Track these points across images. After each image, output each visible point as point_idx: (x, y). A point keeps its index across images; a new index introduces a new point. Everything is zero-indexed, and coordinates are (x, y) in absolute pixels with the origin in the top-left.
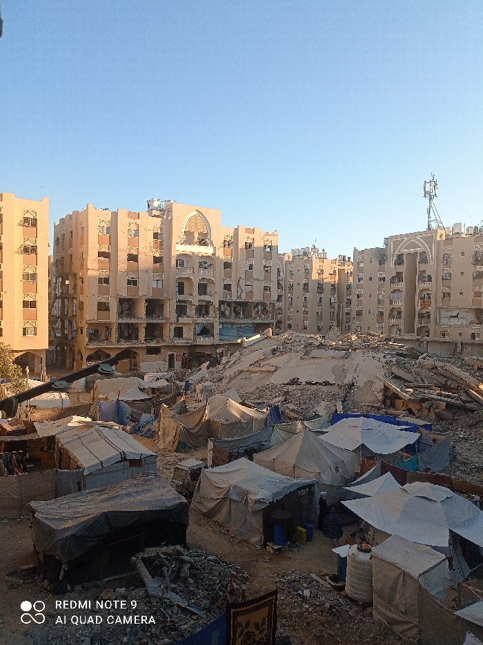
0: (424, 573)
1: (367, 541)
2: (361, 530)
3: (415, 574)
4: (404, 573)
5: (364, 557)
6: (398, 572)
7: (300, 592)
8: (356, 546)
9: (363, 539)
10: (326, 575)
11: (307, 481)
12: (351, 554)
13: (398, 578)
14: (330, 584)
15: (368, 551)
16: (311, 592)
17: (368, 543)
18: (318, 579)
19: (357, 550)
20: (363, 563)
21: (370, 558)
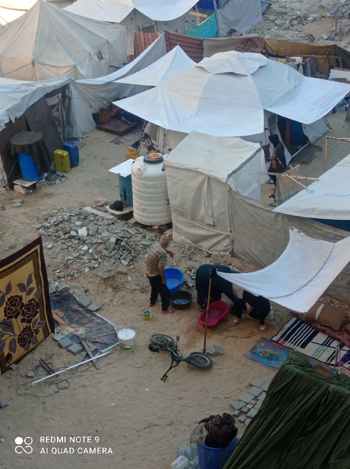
0: (234, 172)
1: (157, 148)
2: (147, 136)
3: (223, 175)
4: (210, 179)
5: (154, 170)
6: (201, 178)
7: (73, 233)
8: (141, 158)
9: (151, 148)
10: (106, 204)
11: (57, 82)
12: (135, 170)
13: (201, 187)
14: (112, 214)
15: (160, 160)
16: (88, 229)
17: (158, 151)
18: (95, 212)
19: (143, 164)
20: (154, 178)
21: (163, 170)
